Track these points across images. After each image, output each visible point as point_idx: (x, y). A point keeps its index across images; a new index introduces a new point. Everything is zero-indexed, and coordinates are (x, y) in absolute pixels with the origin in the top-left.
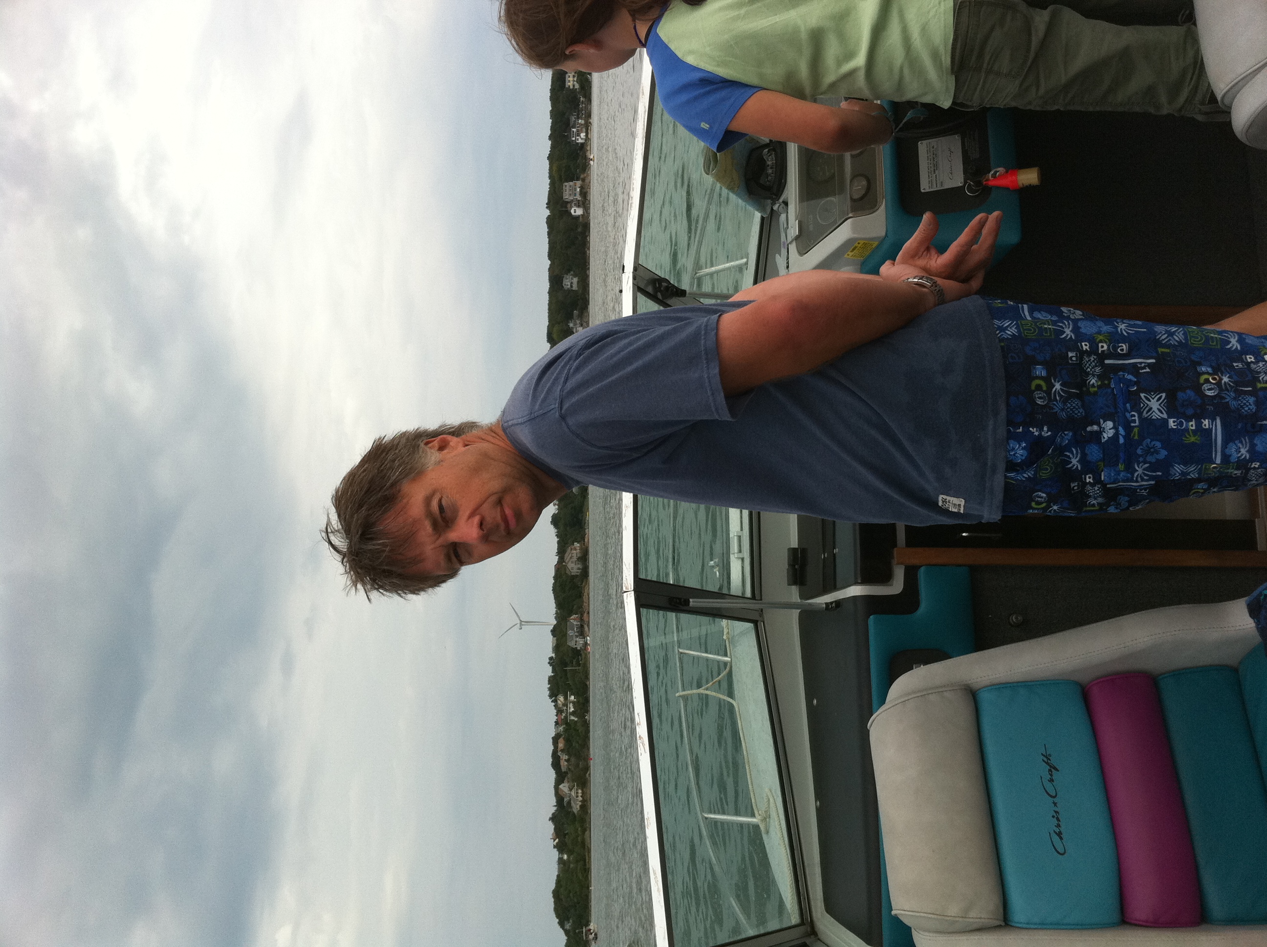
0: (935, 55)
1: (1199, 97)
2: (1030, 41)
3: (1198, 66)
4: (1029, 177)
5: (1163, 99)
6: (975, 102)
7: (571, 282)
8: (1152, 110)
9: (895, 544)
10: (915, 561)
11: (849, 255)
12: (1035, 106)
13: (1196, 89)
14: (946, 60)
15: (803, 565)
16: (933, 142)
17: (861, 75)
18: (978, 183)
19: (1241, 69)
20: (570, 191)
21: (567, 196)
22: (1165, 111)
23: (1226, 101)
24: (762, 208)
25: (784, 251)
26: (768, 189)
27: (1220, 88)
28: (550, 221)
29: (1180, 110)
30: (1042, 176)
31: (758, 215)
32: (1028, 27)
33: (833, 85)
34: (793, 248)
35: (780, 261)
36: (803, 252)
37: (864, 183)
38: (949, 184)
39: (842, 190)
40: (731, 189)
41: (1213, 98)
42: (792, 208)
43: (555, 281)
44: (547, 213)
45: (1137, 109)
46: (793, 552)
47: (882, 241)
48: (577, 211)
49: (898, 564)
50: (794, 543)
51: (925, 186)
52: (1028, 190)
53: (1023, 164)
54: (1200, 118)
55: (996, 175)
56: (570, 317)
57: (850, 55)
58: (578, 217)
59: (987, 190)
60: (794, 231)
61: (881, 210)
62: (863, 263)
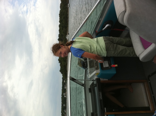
2: (114, 47)
4: (116, 66)
9: (105, 112)
10: (108, 114)
13: (134, 54)
14: (105, 49)
15: (93, 115)
19: (140, 53)
23: (139, 56)
24: (85, 69)
26: (85, 67)
30: (118, 65)
31: (85, 70)
34: (89, 74)
37: (97, 66)
38: (107, 66)
39: (94, 67)
40: (81, 67)
42: (88, 69)
45: (128, 56)
47: (100, 73)
50: (92, 112)
51: (104, 67)
53: (115, 64)
55: (112, 65)
59: (111, 67)
60: (89, 72)
61: (99, 70)
62: (98, 76)
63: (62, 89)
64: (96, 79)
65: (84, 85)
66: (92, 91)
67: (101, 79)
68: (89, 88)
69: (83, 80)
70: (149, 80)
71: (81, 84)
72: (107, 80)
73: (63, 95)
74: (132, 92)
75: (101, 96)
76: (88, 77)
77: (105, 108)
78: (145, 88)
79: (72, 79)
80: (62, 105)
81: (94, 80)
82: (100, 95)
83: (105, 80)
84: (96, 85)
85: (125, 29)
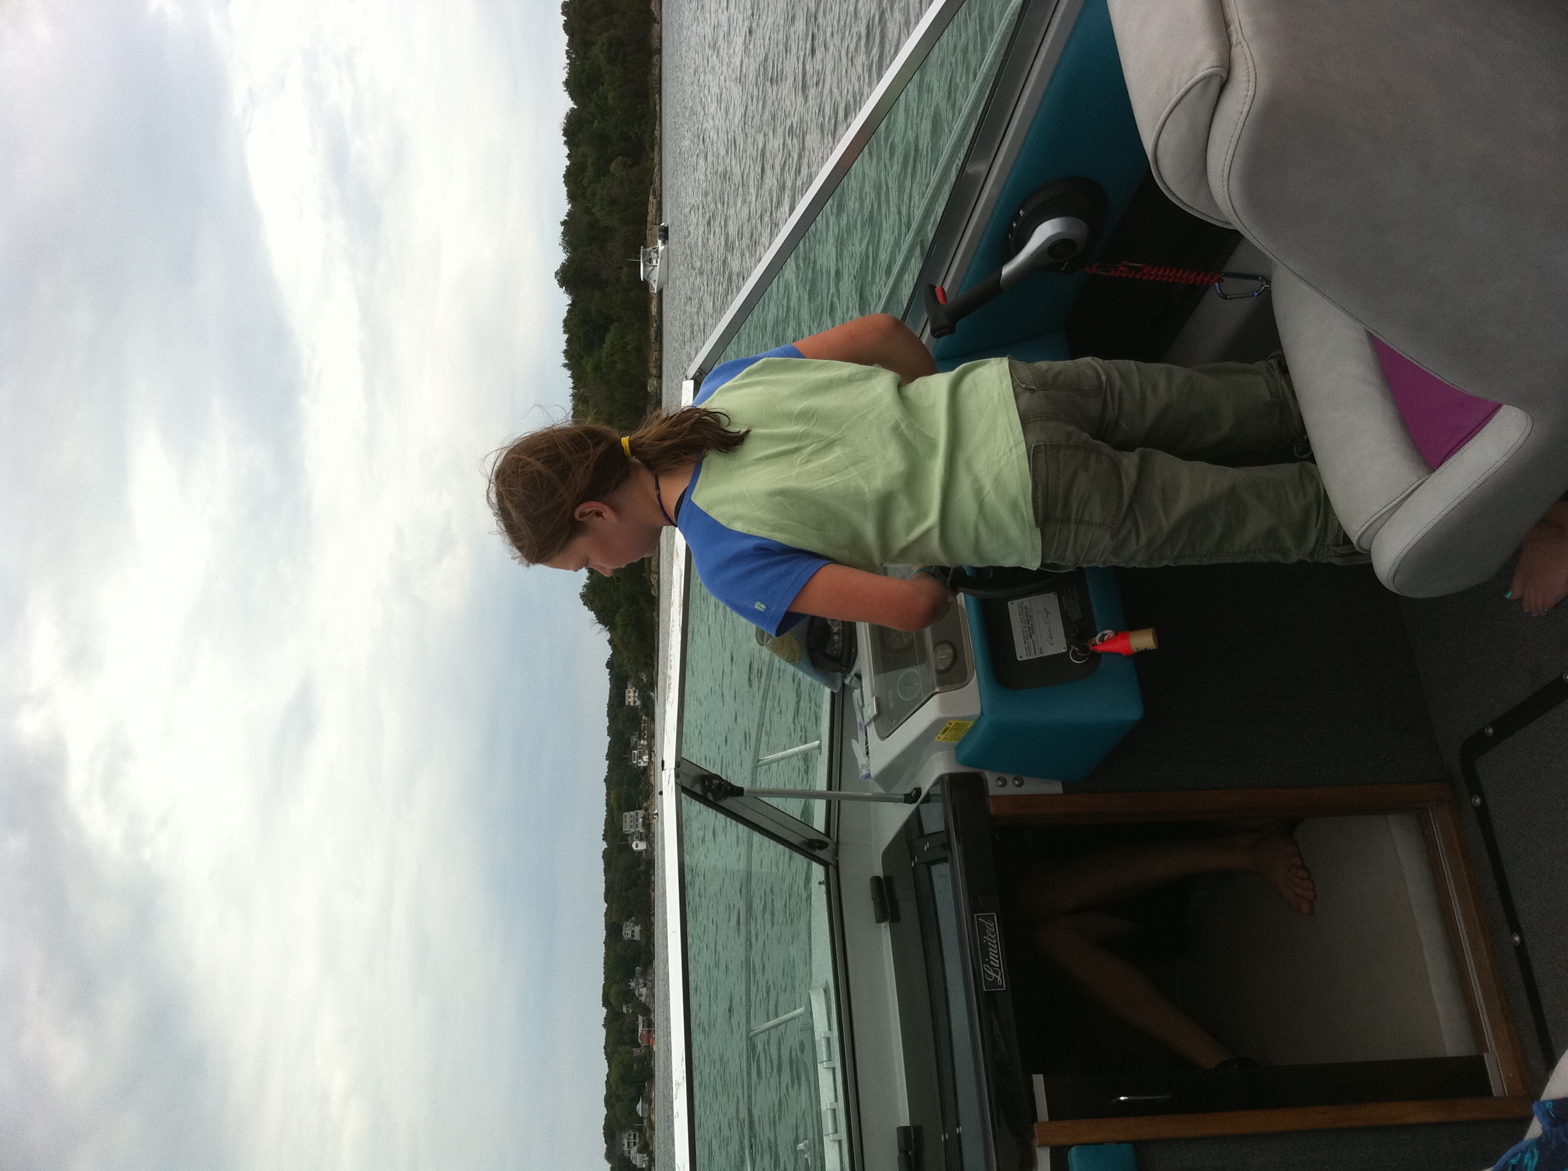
0: (1014, 507)
1: (1330, 539)
2: (1121, 486)
3: (1323, 502)
4: (1143, 640)
5: (1289, 542)
6: (1068, 563)
7: (632, 931)
8: (1279, 558)
9: (1034, 1118)
10: (1063, 1140)
11: (940, 738)
12: (1140, 562)
13: (1325, 529)
14: (1028, 511)
15: (919, 1151)
16: (1025, 601)
17: (936, 534)
18: (1085, 649)
19: (1376, 506)
20: (631, 821)
21: (627, 828)
22: (1294, 557)
23: (1364, 545)
24: (831, 683)
25: (861, 735)
26: (836, 660)
27: (1354, 530)
28: (607, 855)
29: (1312, 554)
30: (1159, 638)
32: (1116, 471)
33: (905, 553)
34: (872, 730)
35: (858, 748)
36: (884, 735)
37: (950, 651)
38: (1049, 651)
39: (923, 658)
40: (791, 661)
41: (1347, 540)
42: (866, 682)
43: (613, 930)
44: (604, 845)
45: (1260, 558)
46: (903, 1131)
47: (978, 720)
48: (639, 846)
49: (1042, 1145)
50: (905, 1121)
51: (1022, 654)
52: (1142, 656)
53: (1134, 625)
54: (1336, 561)
55: (1104, 639)
56: (631, 975)
57: (921, 516)
58: (640, 852)
59: (1095, 657)
60: (871, 710)
61: (973, 683)
62: (958, 748)
63: (611, 769)
64: (941, 779)
65: (822, 845)
66: (908, 909)
67: (994, 786)
68: (876, 880)
69: (819, 795)
70: (1476, 787)
71: (795, 840)
72: (1056, 788)
74: (1305, 908)
75: (995, 954)
76: (862, 760)
77: (1039, 1080)
78: (1433, 866)
79: (706, 789)
81: (918, 791)
82: (985, 948)
83: (1033, 787)
84: (947, 846)
85: (1230, 268)
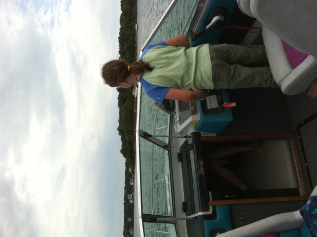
1: (272, 83)
2: (230, 73)
3: (271, 76)
4: (233, 105)
5: (264, 84)
6: (219, 88)
8: (261, 87)
9: (209, 200)
10: (215, 204)
11: (192, 125)
13: (271, 81)
14: (211, 78)
15: (186, 207)
16: (210, 97)
17: (192, 83)
18: (221, 106)
19: (282, 76)
22: (265, 87)
23: (279, 84)
24: (170, 114)
25: (176, 124)
26: (171, 109)
27: (277, 81)
29: (268, 86)
30: (237, 104)
32: (230, 70)
34: (178, 123)
35: (175, 127)
36: (181, 124)
37: (194, 107)
38: (214, 107)
39: (189, 109)
40: (162, 109)
41: (276, 83)
42: (177, 113)
45: (258, 87)
46: (183, 203)
47: (200, 121)
49: (211, 205)
51: (209, 107)
52: (233, 108)
53: (232, 101)
54: (273, 88)
55: (226, 104)
59: (224, 108)
60: (178, 119)
61: (199, 113)
62: (195, 127)
63: (126, 185)
64: (192, 133)
65: (168, 147)
66: (185, 159)
67: (202, 134)
68: (178, 153)
69: (167, 137)
70: (299, 134)
71: (162, 146)
72: (215, 135)
73: (126, 199)
74: (264, 158)
75: (202, 168)
76: (176, 129)
77: (210, 193)
78: (290, 150)
79: (145, 135)
80: (126, 219)
81: (187, 135)
82: (200, 167)
83: (210, 135)
84: (193, 147)
85: (253, 26)
